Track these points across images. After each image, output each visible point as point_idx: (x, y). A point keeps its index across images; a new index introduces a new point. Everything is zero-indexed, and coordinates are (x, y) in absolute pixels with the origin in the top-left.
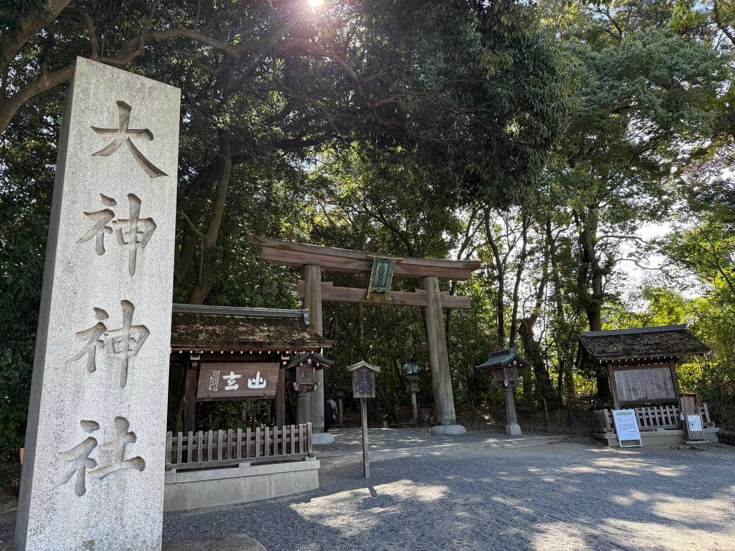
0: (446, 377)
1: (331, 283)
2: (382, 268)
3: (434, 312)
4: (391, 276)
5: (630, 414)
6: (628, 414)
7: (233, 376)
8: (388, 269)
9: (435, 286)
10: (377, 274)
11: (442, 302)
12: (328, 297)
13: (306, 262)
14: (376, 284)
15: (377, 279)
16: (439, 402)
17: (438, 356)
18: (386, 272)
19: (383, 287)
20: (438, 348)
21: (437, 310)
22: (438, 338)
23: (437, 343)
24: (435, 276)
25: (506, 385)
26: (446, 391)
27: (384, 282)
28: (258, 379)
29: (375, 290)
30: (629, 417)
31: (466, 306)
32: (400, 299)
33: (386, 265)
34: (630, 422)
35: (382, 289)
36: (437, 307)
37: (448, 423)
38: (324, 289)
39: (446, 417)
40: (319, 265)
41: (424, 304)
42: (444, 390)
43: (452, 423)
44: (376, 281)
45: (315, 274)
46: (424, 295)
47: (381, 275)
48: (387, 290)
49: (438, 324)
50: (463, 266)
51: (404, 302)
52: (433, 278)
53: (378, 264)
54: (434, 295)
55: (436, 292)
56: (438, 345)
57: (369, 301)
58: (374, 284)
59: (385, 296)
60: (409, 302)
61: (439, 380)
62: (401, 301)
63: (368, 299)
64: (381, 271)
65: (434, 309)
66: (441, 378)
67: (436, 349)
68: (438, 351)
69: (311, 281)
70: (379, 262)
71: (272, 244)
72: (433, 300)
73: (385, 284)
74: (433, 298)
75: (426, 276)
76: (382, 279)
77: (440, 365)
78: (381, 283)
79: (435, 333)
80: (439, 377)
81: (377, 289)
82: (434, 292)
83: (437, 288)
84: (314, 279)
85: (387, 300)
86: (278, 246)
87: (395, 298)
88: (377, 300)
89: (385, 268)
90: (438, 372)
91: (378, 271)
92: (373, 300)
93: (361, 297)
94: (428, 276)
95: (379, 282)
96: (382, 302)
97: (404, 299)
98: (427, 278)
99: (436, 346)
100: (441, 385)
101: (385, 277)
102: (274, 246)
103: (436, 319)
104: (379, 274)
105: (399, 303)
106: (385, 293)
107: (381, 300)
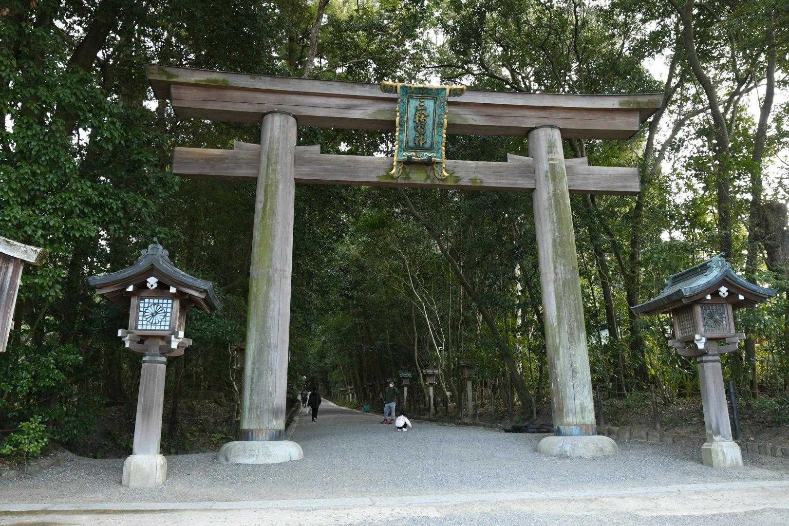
0: (571, 334)
1: (317, 148)
2: (421, 110)
3: (549, 199)
4: (441, 125)
8: (435, 111)
9: (551, 148)
10: (411, 124)
11: (571, 179)
12: (308, 173)
13: (264, 108)
14: (411, 144)
15: (412, 134)
16: (557, 386)
17: (556, 291)
18: (431, 116)
19: (427, 150)
20: (556, 274)
21: (555, 195)
22: (555, 253)
23: (555, 262)
24: (552, 127)
25: (701, 346)
26: (572, 362)
27: (429, 141)
29: (409, 158)
31: (631, 186)
32: (472, 176)
33: (430, 104)
35: (425, 156)
36: (555, 190)
37: (575, 430)
38: (299, 160)
39: (569, 419)
40: (289, 114)
41: (524, 183)
42: (567, 360)
43: (585, 430)
44: (411, 138)
46: (529, 166)
47: (420, 126)
48: (436, 157)
49: (556, 224)
50: (620, 104)
51: (481, 181)
52: (549, 130)
53: (411, 101)
54: (550, 164)
55: (553, 159)
56: (555, 268)
57: (400, 181)
58: (407, 144)
59: (434, 169)
60: (491, 181)
61: (557, 341)
62: (473, 180)
63: (395, 176)
64: (420, 117)
65: (549, 193)
66: (560, 337)
67: (553, 276)
68: (555, 280)
69: (270, 143)
70: (412, 97)
71: (193, 79)
72: (546, 176)
73: (432, 144)
74: (547, 172)
75: (532, 129)
76: (423, 135)
77: (559, 308)
78: (421, 143)
79: (550, 241)
80: (557, 335)
81: (414, 154)
82: (549, 160)
83: (558, 153)
84: (276, 139)
85: (440, 177)
86: (205, 81)
87: (460, 174)
88: (418, 178)
89: (428, 111)
90: (556, 324)
91: (413, 118)
92: (410, 178)
93: (382, 173)
94: (536, 128)
95: (417, 139)
96: (429, 183)
97: (480, 176)
98: (535, 132)
99: (552, 268)
100: (561, 351)
101: (431, 130)
102: (196, 81)
103: (552, 214)
104: (415, 124)
105: (469, 184)
106: (434, 162)
107: (426, 179)
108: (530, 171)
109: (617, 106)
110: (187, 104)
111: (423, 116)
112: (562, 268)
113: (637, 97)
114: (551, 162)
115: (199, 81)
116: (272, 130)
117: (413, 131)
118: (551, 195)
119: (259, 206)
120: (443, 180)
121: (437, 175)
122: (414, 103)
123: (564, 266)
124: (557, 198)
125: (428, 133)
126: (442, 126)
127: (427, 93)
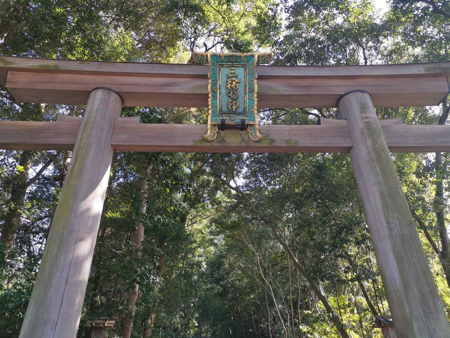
1: (137, 119)
2: (232, 77)
3: (369, 153)
9: (363, 109)
10: (223, 91)
13: (90, 87)
14: (225, 109)
15: (226, 99)
17: (394, 247)
18: (242, 82)
19: (240, 114)
20: (390, 229)
21: (375, 149)
22: (385, 207)
23: (386, 216)
24: (362, 91)
27: (241, 106)
32: (286, 138)
33: (240, 71)
35: (237, 119)
40: (112, 90)
41: (342, 144)
45: (99, 101)
46: (343, 127)
48: (249, 120)
49: (381, 177)
50: (426, 70)
51: (296, 142)
52: (359, 94)
53: (222, 69)
54: (364, 122)
55: (367, 118)
56: (388, 223)
57: (215, 144)
58: (221, 109)
59: (248, 132)
60: (306, 142)
61: (407, 311)
62: (288, 142)
63: (209, 139)
64: (231, 84)
65: (367, 148)
66: (410, 306)
67: (386, 232)
68: (391, 237)
69: (89, 113)
70: (223, 66)
71: (27, 65)
72: (363, 133)
73: (245, 109)
74: (362, 129)
75: (342, 96)
76: (235, 100)
77: (401, 270)
78: (234, 108)
79: (377, 195)
80: (405, 304)
81: (228, 118)
82: (363, 118)
83: (371, 112)
84: (95, 109)
85: (254, 139)
86: (38, 66)
87: (275, 137)
88: (233, 141)
89: (239, 77)
90: (401, 289)
91: (225, 85)
92: (224, 142)
93: (198, 138)
94: (346, 94)
95: (230, 104)
96: (244, 145)
97: (295, 138)
98: (346, 97)
99: (385, 224)
100: (415, 325)
101: (243, 95)
102: (30, 66)
103: (375, 167)
104: (228, 91)
105: (284, 145)
106: (248, 125)
107: (241, 142)
108: (345, 132)
109: (423, 72)
110: (19, 86)
111: (234, 83)
112: (397, 222)
113: (442, 63)
114: (366, 120)
115: (33, 66)
116: (93, 103)
117: (226, 97)
118: (371, 149)
120: (257, 142)
121: (251, 138)
122: (225, 71)
123: (398, 220)
124: (377, 152)
125: (240, 99)
126: (253, 91)
127: (236, 61)
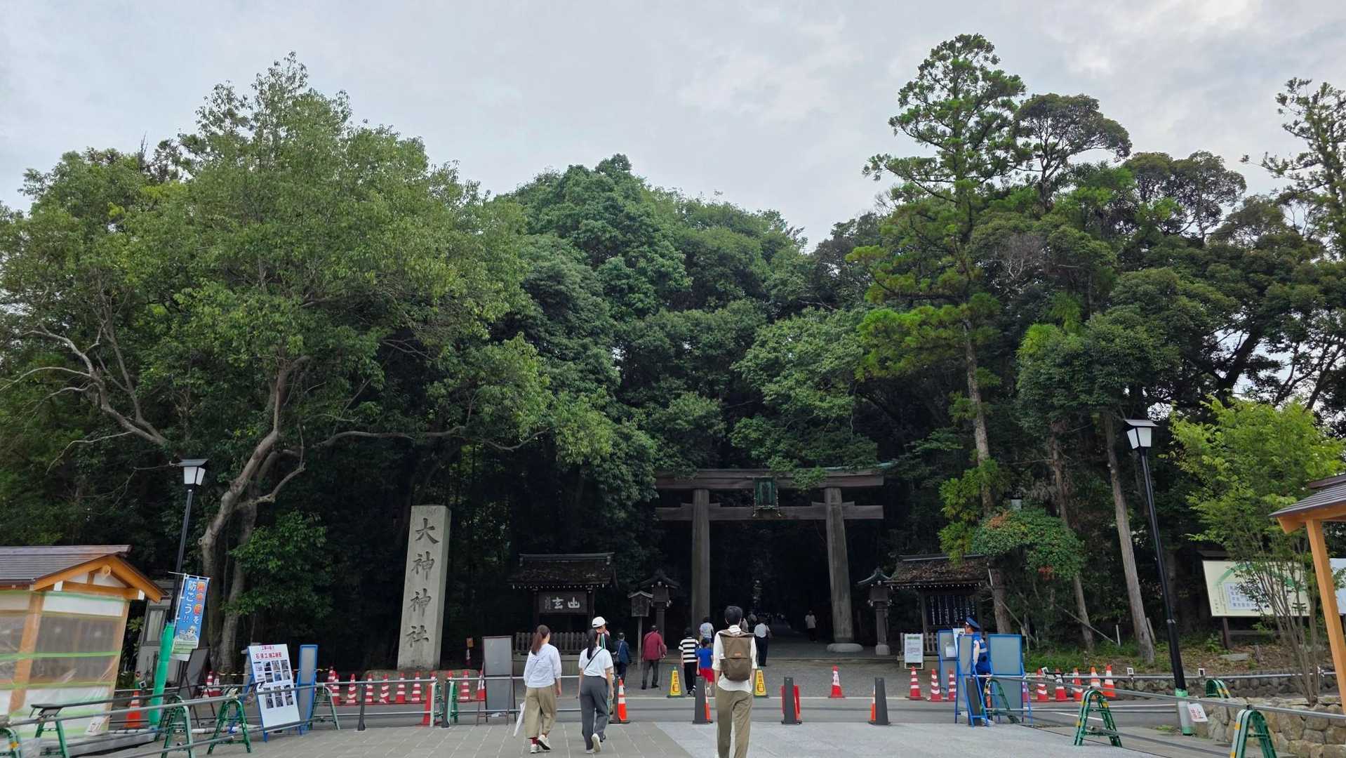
1: (720, 504)
3: (831, 526)
4: (776, 493)
5: (918, 638)
6: (916, 638)
7: (558, 600)
8: (772, 487)
9: (833, 498)
10: (761, 493)
11: (844, 514)
12: (715, 517)
13: (693, 486)
14: (762, 503)
19: (770, 504)
21: (836, 523)
24: (835, 487)
27: (770, 500)
28: (574, 602)
29: (762, 509)
30: (916, 641)
31: (877, 516)
32: (793, 514)
34: (916, 646)
35: (769, 507)
36: (836, 520)
37: (842, 641)
38: (711, 510)
39: (840, 636)
40: (705, 489)
41: (820, 517)
43: (846, 641)
44: (762, 500)
45: (701, 497)
46: (822, 508)
47: (766, 493)
48: (775, 508)
50: (872, 472)
51: (799, 516)
52: (834, 489)
55: (836, 504)
57: (758, 519)
58: (760, 503)
59: (774, 513)
60: (803, 517)
62: (794, 517)
63: (756, 517)
72: (832, 512)
73: (772, 502)
74: (832, 510)
75: (824, 489)
76: (767, 498)
78: (767, 502)
81: (764, 507)
82: (834, 504)
83: (838, 500)
84: (699, 502)
87: (788, 514)
88: (767, 517)
92: (763, 518)
94: (827, 488)
95: (765, 500)
96: (773, 519)
97: (798, 514)
98: (826, 490)
101: (771, 495)
104: (763, 493)
105: (792, 519)
106: (774, 510)
107: (771, 518)
108: (823, 510)
109: (870, 473)
111: (766, 489)
114: (835, 506)
116: (697, 498)
118: (834, 523)
119: (694, 536)
120: (779, 517)
121: (776, 515)
124: (835, 526)
125: (770, 497)
